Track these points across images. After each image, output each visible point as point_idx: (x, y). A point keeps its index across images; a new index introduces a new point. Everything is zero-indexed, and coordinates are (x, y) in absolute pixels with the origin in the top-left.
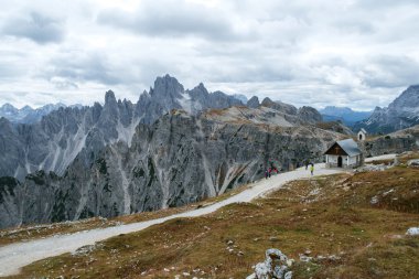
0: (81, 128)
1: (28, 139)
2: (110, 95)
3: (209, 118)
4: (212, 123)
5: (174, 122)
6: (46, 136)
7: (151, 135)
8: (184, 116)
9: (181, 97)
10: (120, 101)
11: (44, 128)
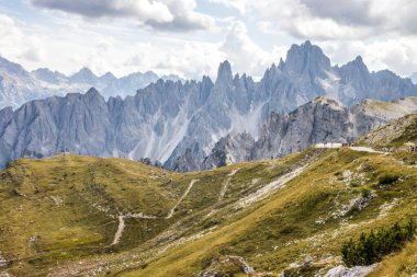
0: (182, 110)
1: (119, 118)
2: (225, 67)
3: (369, 113)
4: (372, 119)
5: (319, 114)
6: (140, 117)
7: (286, 129)
8: (333, 106)
9: (325, 77)
10: (237, 76)
11: (137, 106)
